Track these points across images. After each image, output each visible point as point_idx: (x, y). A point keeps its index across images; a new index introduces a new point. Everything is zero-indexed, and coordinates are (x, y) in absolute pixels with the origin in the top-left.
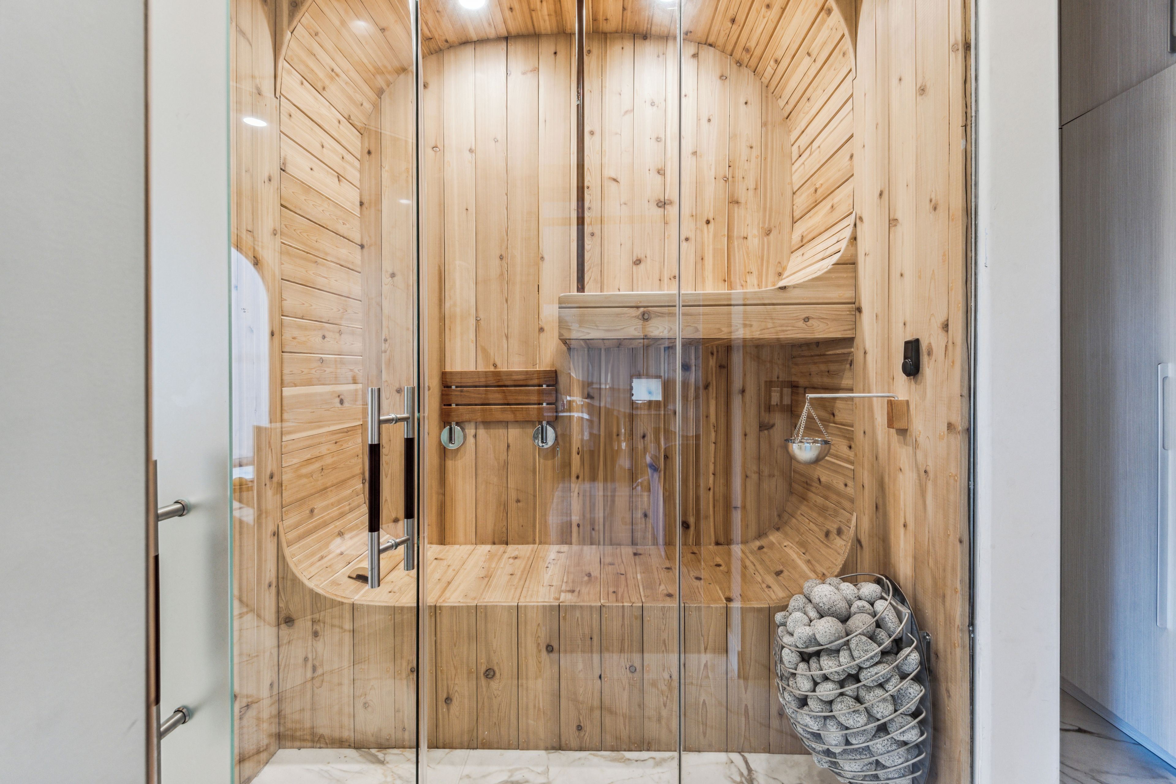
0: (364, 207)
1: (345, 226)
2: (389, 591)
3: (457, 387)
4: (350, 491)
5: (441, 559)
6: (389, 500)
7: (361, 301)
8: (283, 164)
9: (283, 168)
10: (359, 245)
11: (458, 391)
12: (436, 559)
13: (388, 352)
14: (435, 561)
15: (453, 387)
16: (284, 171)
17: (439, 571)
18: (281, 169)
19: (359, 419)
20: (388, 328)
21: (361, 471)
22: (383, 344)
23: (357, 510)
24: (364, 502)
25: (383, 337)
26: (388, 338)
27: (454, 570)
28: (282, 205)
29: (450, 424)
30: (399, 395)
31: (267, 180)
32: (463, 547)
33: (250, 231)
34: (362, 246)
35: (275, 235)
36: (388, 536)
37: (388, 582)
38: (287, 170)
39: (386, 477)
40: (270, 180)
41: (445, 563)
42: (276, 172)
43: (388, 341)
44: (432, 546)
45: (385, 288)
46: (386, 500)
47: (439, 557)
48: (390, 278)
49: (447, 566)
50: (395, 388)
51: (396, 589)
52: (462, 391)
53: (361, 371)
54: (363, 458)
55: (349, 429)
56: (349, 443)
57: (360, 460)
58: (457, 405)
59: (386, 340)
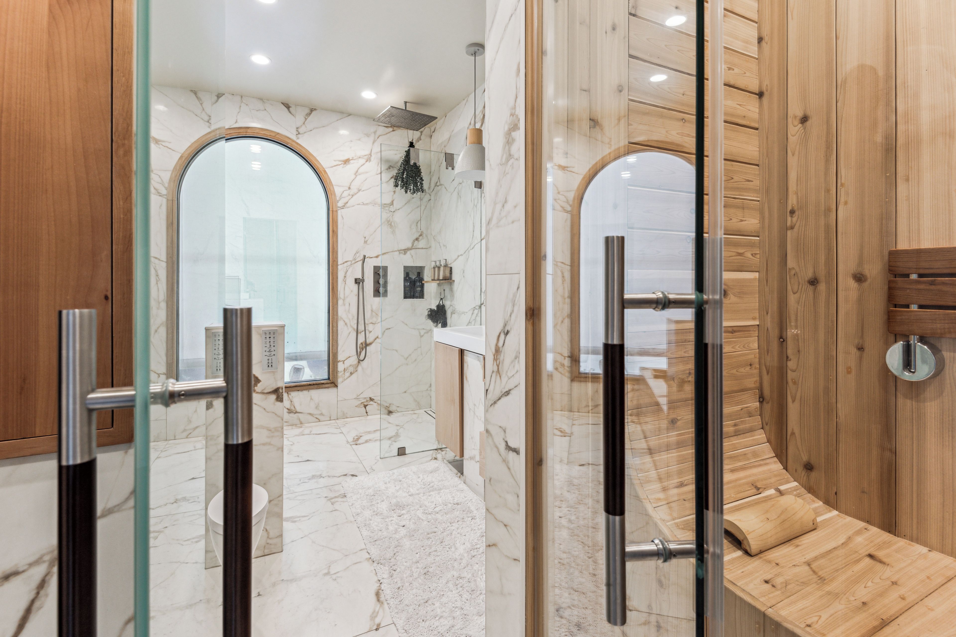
0: (763, 43)
1: (731, 71)
2: (767, 578)
3: (921, 276)
4: (738, 408)
5: (881, 562)
6: (797, 435)
7: (758, 165)
8: (633, 7)
9: (633, 12)
10: (756, 94)
11: (924, 282)
12: (871, 556)
13: (796, 229)
14: (868, 560)
15: (914, 277)
16: (634, 15)
17: (870, 584)
18: (630, 14)
19: (754, 319)
20: (797, 193)
21: (758, 385)
22: (789, 219)
23: (747, 434)
24: (761, 426)
25: (789, 208)
26: (796, 208)
27: (903, 599)
28: (631, 56)
29: (906, 337)
30: (812, 288)
31: (609, 29)
32: (936, 555)
33: (585, 91)
34: (761, 95)
35: (621, 91)
36: (795, 484)
37: (769, 562)
38: (639, 13)
39: (793, 401)
40: (614, 29)
41: (888, 572)
42: (622, 18)
43: (797, 213)
44: (870, 527)
45: (793, 140)
46: (793, 434)
47: (880, 554)
48: (800, 125)
49: (889, 583)
50: (807, 279)
51: (779, 581)
52: (932, 283)
53: (758, 256)
54: (760, 369)
55: (735, 329)
56: (737, 347)
57: (756, 371)
58: (921, 307)
59: (792, 212)
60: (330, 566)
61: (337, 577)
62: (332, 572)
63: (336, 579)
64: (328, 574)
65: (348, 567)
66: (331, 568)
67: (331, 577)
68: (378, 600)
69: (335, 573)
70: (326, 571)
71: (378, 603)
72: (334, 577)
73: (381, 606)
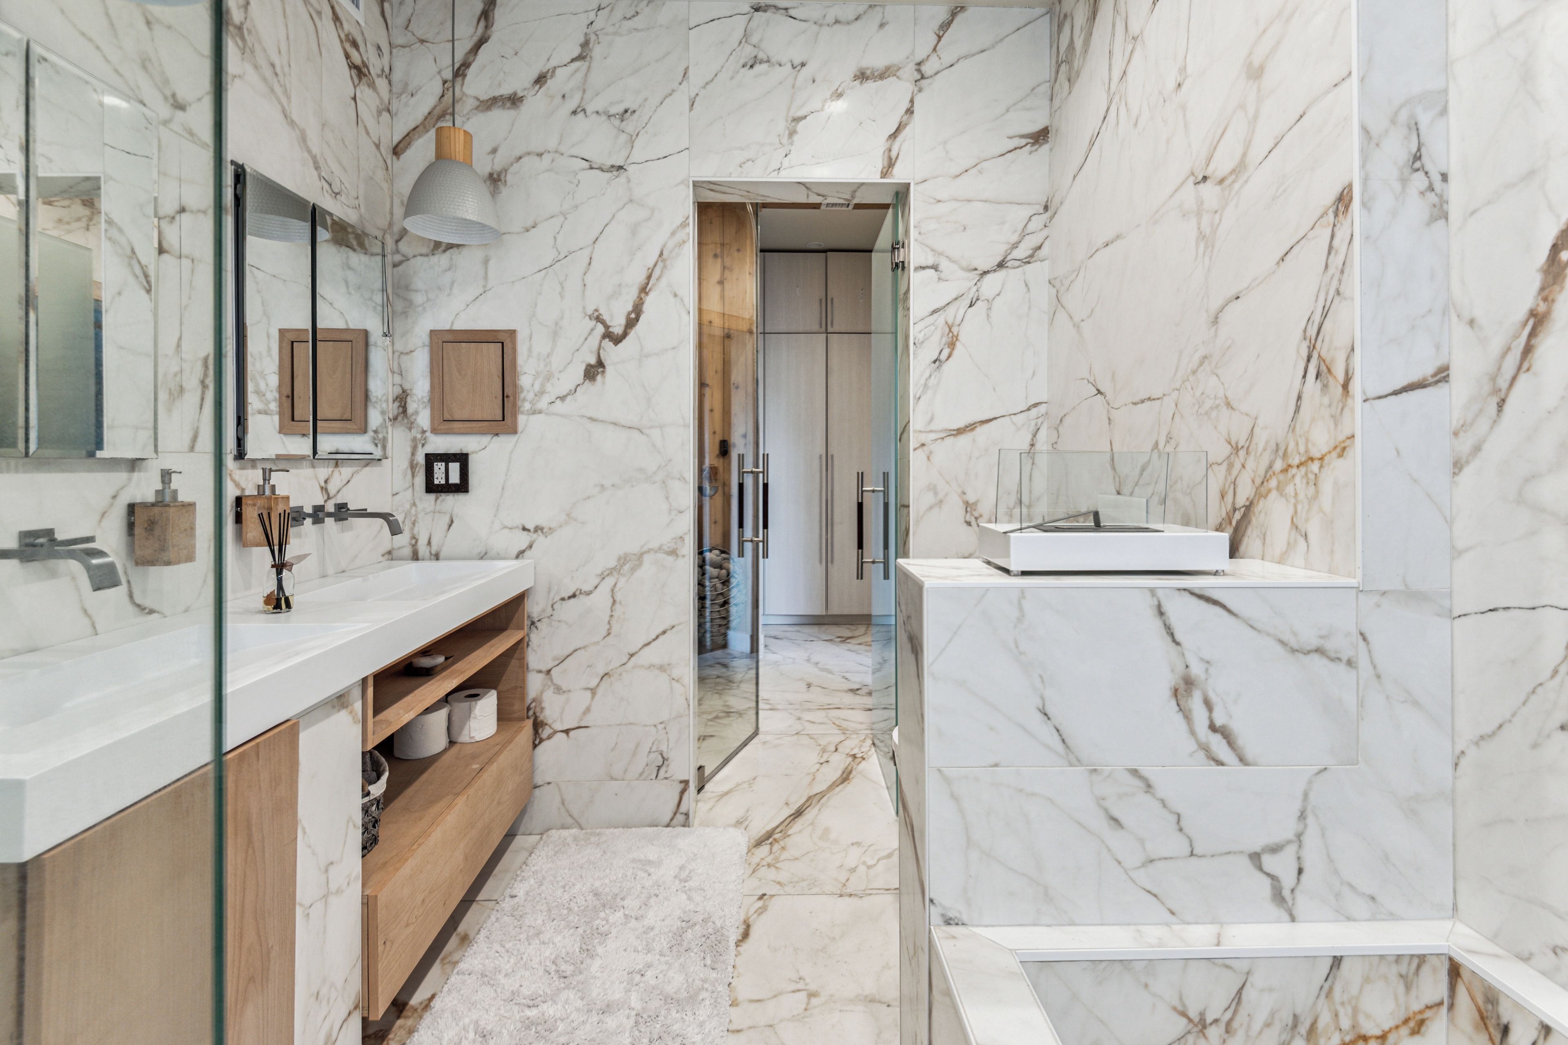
60: (806, 1009)
61: (796, 982)
62: (802, 996)
63: (800, 979)
64: (812, 995)
65: (775, 996)
66: (804, 1006)
67: (806, 985)
68: (748, 927)
69: (799, 991)
70: (815, 1001)
71: (750, 923)
72: (801, 986)
73: (748, 918)
